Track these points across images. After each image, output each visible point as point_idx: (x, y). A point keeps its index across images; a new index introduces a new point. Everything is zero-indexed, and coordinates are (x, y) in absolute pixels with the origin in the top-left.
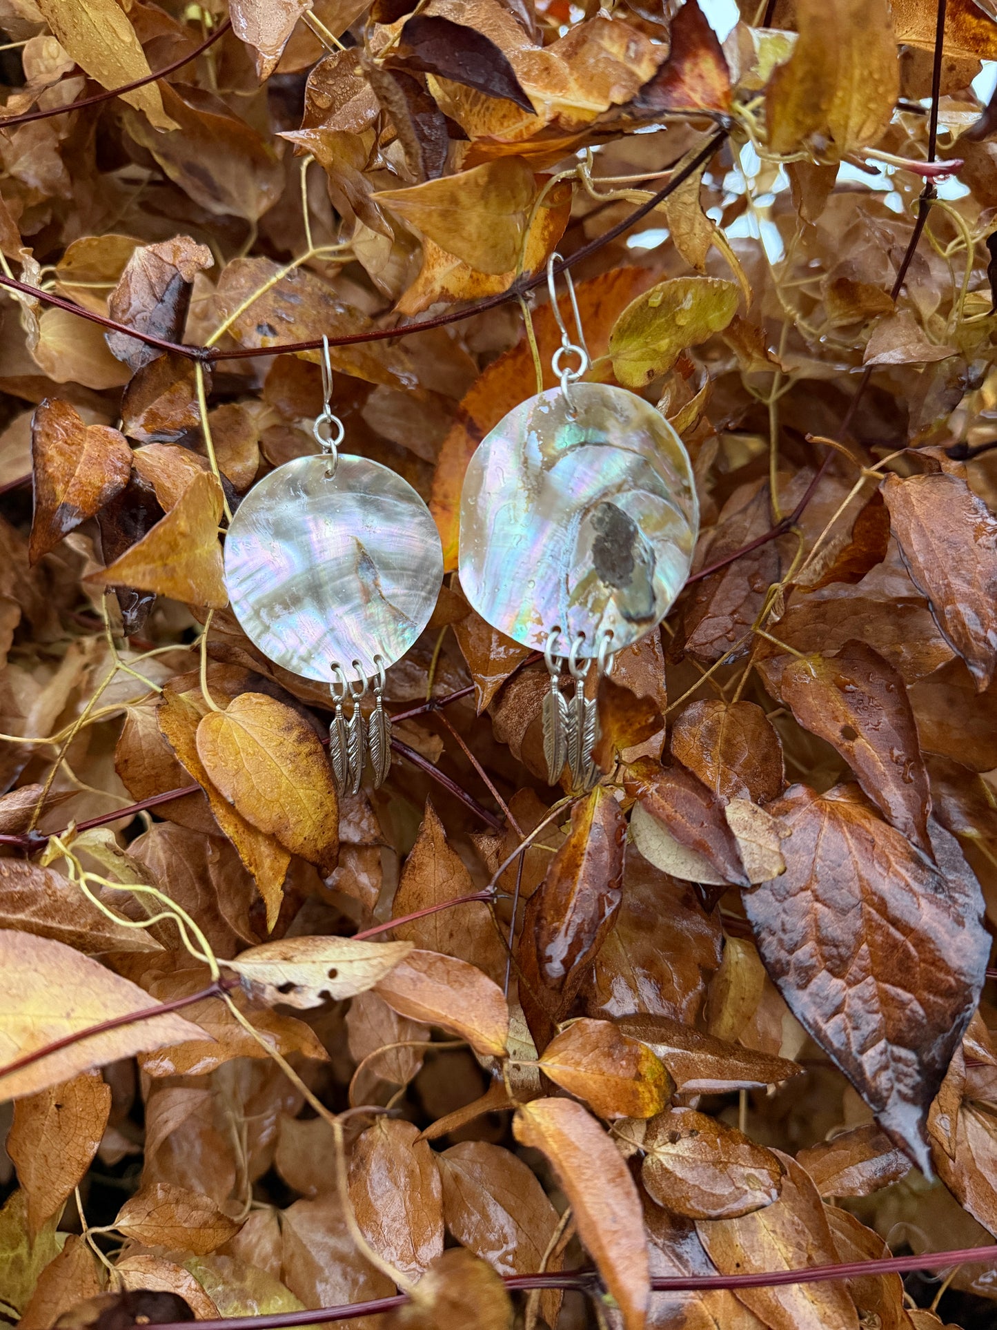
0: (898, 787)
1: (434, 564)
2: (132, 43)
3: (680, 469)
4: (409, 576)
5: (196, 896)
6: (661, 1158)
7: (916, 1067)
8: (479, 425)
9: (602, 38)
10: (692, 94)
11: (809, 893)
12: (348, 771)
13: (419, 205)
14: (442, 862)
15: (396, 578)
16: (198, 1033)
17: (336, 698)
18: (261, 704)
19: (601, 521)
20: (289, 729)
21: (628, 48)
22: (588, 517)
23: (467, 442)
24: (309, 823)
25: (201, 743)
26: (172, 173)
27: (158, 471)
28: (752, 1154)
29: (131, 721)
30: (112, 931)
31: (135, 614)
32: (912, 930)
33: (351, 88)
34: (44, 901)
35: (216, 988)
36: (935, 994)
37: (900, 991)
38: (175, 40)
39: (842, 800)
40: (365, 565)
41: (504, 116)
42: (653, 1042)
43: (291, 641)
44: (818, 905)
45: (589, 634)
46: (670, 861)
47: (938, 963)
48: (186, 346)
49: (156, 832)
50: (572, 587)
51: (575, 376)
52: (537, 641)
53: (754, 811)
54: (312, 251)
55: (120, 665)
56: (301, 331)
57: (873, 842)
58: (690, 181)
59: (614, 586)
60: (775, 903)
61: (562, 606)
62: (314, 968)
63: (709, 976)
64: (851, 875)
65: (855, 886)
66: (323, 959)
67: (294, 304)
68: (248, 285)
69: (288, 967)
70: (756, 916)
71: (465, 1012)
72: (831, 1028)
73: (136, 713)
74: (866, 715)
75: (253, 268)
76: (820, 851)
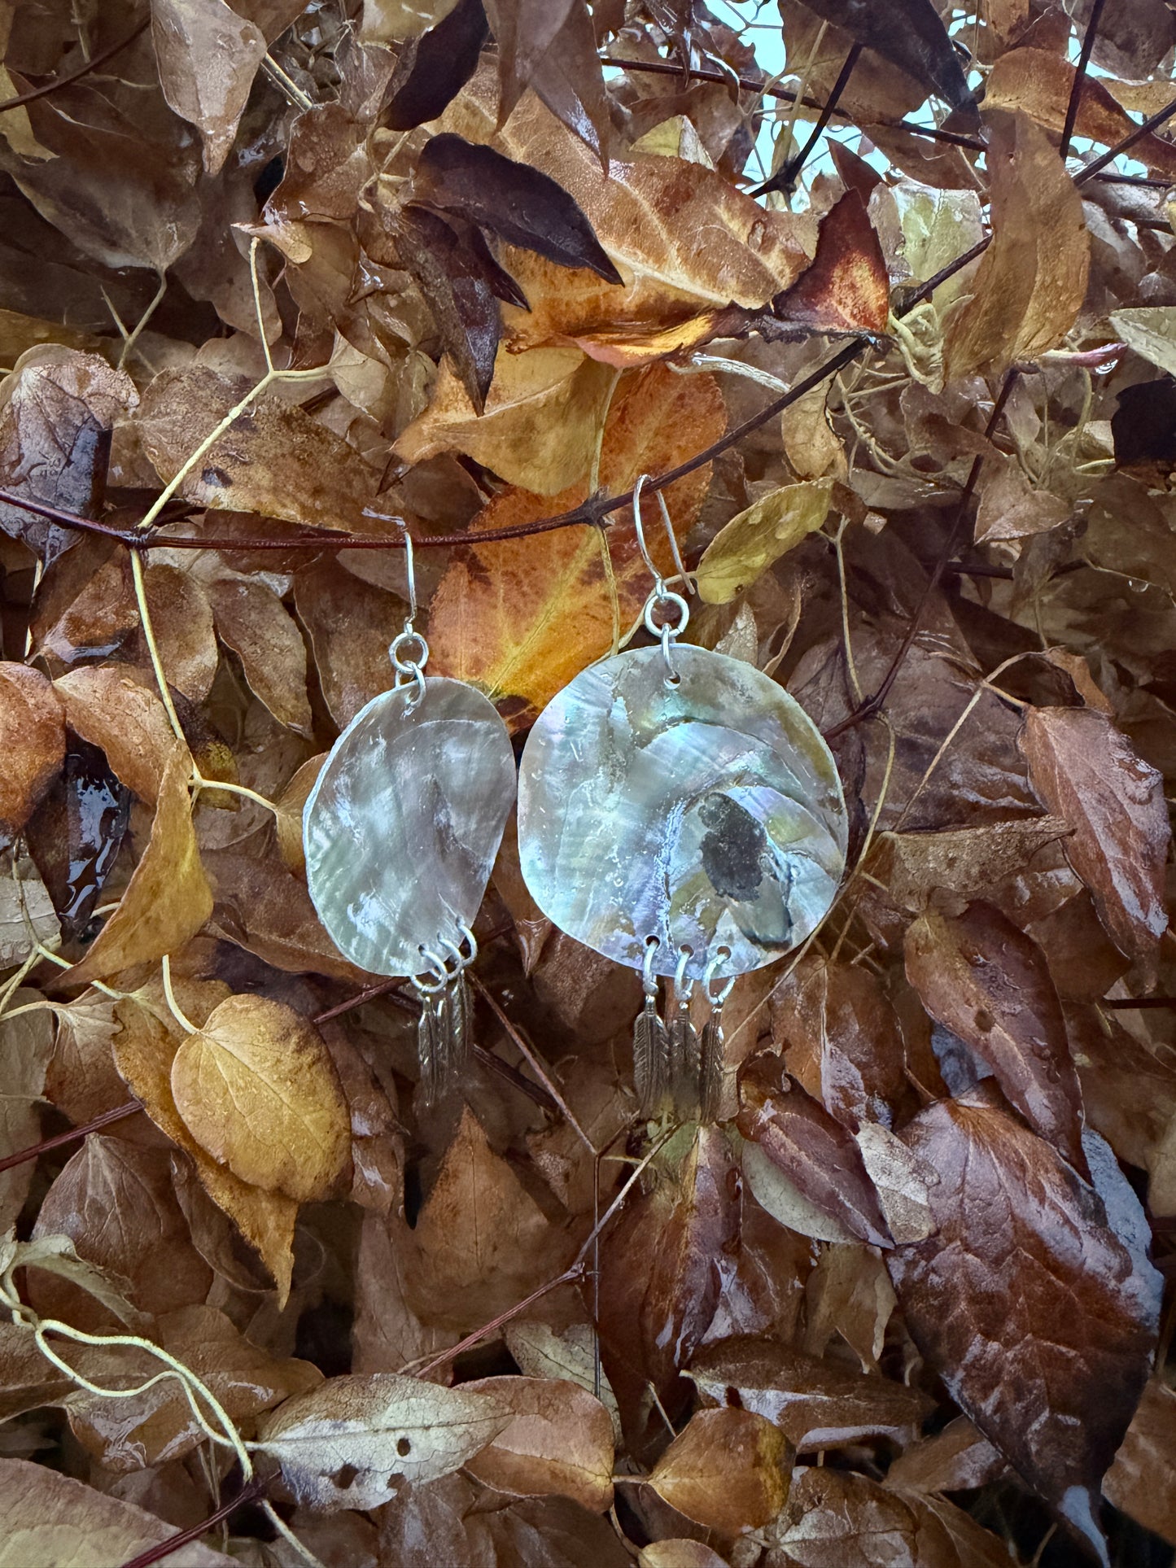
0: (1042, 1087)
3: (825, 775)
5: (158, 1219)
6: (786, 1548)
7: (1084, 1436)
9: (716, 202)
11: (958, 1243)
14: (483, 1167)
18: (247, 1010)
19: (713, 816)
20: (285, 1037)
21: (754, 229)
22: (695, 810)
24: (319, 1155)
25: (178, 1091)
26: (47, 210)
28: (882, 1515)
32: (1076, 1276)
33: (336, 155)
35: (250, 1493)
36: (1103, 1351)
37: (1063, 1348)
39: (979, 1105)
44: (969, 1257)
45: (698, 950)
46: (795, 1215)
47: (1108, 1315)
49: (97, 1144)
50: (673, 889)
51: (676, 632)
52: (631, 956)
53: (891, 1143)
54: (272, 373)
55: (41, 950)
56: (262, 475)
57: (1022, 1166)
58: (815, 388)
59: (731, 895)
60: (923, 1263)
61: (661, 913)
62: (377, 1441)
63: (807, 1272)
64: (1003, 1214)
65: (1007, 1227)
66: (384, 1422)
67: (248, 434)
68: (183, 408)
69: (342, 1440)
70: (903, 1282)
71: (562, 1445)
72: (989, 1405)
73: (71, 1017)
74: (1001, 995)
75: (186, 382)
76: (967, 1189)
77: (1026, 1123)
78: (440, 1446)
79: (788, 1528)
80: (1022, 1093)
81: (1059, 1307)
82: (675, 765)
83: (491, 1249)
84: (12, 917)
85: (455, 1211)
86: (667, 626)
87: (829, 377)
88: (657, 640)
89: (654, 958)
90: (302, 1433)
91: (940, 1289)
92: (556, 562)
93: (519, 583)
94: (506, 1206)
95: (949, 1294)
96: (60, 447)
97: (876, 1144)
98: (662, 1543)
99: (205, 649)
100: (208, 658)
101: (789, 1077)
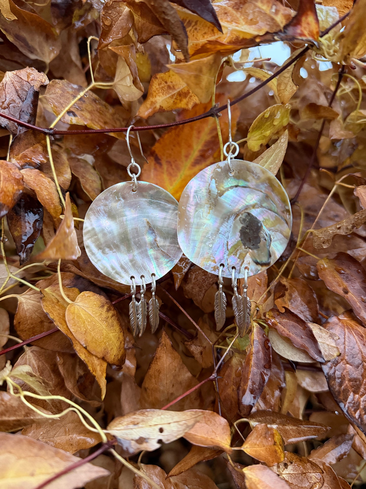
6: (284, 476)
8: (160, 157)
11: (344, 361)
14: (169, 355)
16: (103, 472)
23: (155, 164)
24: (115, 348)
26: (10, 38)
27: (32, 183)
29: (21, 303)
30: (34, 415)
31: (25, 254)
35: (106, 446)
39: (345, 319)
42: (271, 424)
44: (348, 365)
46: (289, 354)
49: (29, 351)
51: (234, 156)
53: (321, 329)
54: (94, 84)
55: (11, 276)
56: (87, 115)
57: (362, 336)
60: (334, 367)
62: (151, 429)
63: (281, 389)
64: (358, 351)
65: (359, 355)
66: (153, 423)
67: (82, 102)
68: (60, 92)
69: (138, 430)
70: (328, 374)
71: (214, 434)
72: (357, 415)
73: (23, 299)
74: (350, 283)
75: (61, 85)
76: (346, 343)
78: (175, 429)
79: (284, 469)
80: (359, 314)
82: (231, 203)
83: (172, 386)
85: (159, 372)
90: (122, 428)
91: (340, 376)
92: (184, 159)
93: (171, 165)
94: (177, 369)
95: (343, 378)
96: (20, 98)
97: (316, 329)
98: (249, 467)
99: (67, 173)
100: (68, 176)
101: (284, 307)
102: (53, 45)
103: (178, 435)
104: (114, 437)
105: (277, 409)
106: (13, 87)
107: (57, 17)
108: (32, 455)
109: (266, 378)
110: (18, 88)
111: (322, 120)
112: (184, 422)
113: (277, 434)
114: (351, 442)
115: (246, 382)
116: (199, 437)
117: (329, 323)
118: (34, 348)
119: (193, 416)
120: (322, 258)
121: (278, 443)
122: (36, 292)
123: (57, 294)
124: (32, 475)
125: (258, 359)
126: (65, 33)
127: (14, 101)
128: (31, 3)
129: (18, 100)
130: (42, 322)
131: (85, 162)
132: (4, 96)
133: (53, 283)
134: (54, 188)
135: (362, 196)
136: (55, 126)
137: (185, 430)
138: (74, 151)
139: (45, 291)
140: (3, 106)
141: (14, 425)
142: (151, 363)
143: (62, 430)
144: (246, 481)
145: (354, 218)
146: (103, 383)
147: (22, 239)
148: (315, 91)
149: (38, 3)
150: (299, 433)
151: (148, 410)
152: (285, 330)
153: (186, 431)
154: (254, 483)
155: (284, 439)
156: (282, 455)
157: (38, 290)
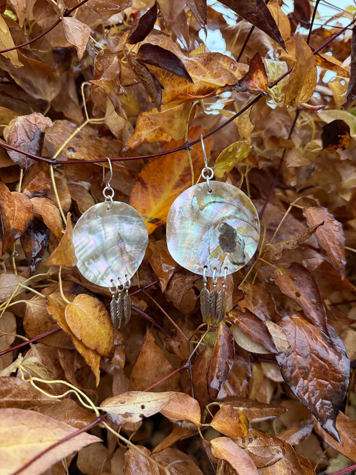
0: (315, 312)
1: (145, 239)
2: (7, 33)
4: (136, 244)
6: (249, 449)
7: (331, 406)
8: (146, 182)
9: (220, 60)
10: (256, 84)
11: (295, 352)
12: (117, 320)
13: (161, 118)
14: (153, 350)
15: (131, 245)
16: (96, 439)
17: (112, 292)
18: (85, 298)
19: (222, 229)
20: (96, 307)
21: (230, 65)
22: (217, 228)
23: (142, 188)
24: (106, 342)
25: (67, 318)
26: (18, 82)
27: (40, 209)
28: (274, 441)
29: (29, 307)
30: (41, 398)
31: (34, 267)
32: (327, 361)
33: (109, 63)
34: (14, 391)
35: (99, 419)
36: (335, 381)
37: (324, 381)
38: (16, 29)
39: (298, 318)
40: (121, 241)
41: (180, 83)
43: (96, 273)
44: (298, 356)
45: (218, 269)
46: (249, 347)
47: (336, 371)
48: (44, 157)
49: (35, 348)
50: (211, 252)
51: (210, 178)
52: (200, 271)
53: (275, 326)
54: (88, 120)
55: (21, 284)
56: (84, 150)
57: (311, 332)
58: (247, 110)
59: (228, 252)
60: (286, 358)
61: (208, 258)
62: (135, 406)
63: (248, 379)
64: (307, 344)
65: (308, 348)
66: (136, 401)
67: (80, 139)
68: (62, 131)
69: (124, 407)
70: (281, 363)
71: (186, 412)
72: (306, 397)
73: (30, 304)
74: (302, 288)
75: (62, 124)
76: (297, 338)
77: (311, 321)
78: (154, 406)
80: (309, 313)
81: (323, 370)
82: (211, 215)
83: (155, 376)
84: (6, 285)
85: (145, 364)
86: (208, 176)
87: (250, 107)
88: (205, 180)
89: (206, 271)
90: (112, 405)
91: (291, 365)
92: (166, 183)
93: (156, 189)
94: (160, 362)
95: (294, 367)
96: (29, 138)
97: (271, 326)
98: (216, 439)
99: (67, 198)
100: (68, 200)
101: (245, 308)
102: (54, 87)
103: (156, 410)
104: (105, 413)
105: (244, 395)
106: (23, 130)
107: (58, 62)
108: (40, 425)
109: (230, 367)
110: (27, 130)
111: (283, 149)
112: (161, 400)
113: (242, 414)
114: (312, 426)
115: (214, 370)
116: (174, 414)
117: (282, 321)
118: (39, 345)
119: (168, 395)
120: (279, 267)
121: (243, 421)
122: (41, 298)
123: (59, 299)
124: (41, 441)
125: (223, 351)
126: (64, 75)
127: (24, 140)
128: (36, 50)
129: (27, 140)
130: (46, 323)
131: (82, 187)
132: (16, 137)
133: (55, 290)
134: (58, 214)
135: (311, 216)
136: (57, 157)
137: (161, 406)
138: (72, 178)
139: (50, 297)
140: (16, 145)
141: (25, 405)
142: (137, 357)
143: (62, 415)
144: (212, 449)
145: (299, 236)
146: (97, 373)
147: (32, 255)
148: (278, 123)
149: (42, 50)
150: (262, 414)
151: (133, 392)
152: (246, 327)
153: (163, 407)
154: (219, 452)
155: (249, 419)
156: (246, 432)
157: (43, 296)
